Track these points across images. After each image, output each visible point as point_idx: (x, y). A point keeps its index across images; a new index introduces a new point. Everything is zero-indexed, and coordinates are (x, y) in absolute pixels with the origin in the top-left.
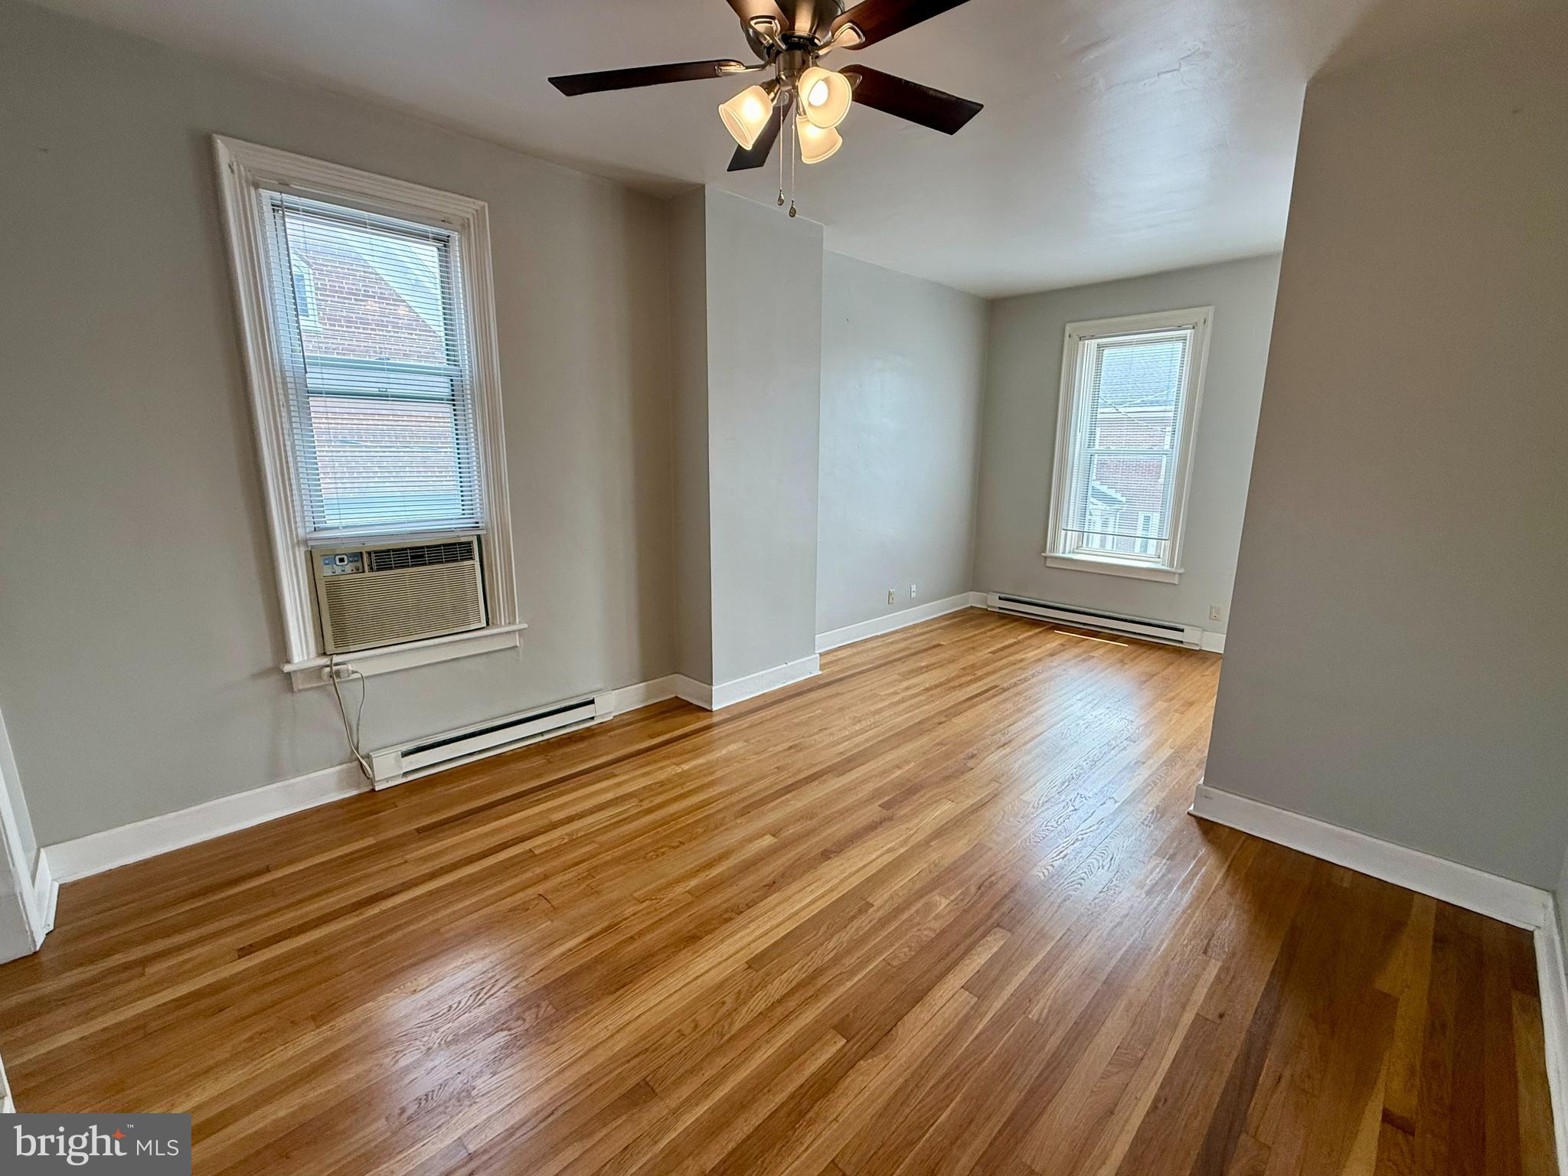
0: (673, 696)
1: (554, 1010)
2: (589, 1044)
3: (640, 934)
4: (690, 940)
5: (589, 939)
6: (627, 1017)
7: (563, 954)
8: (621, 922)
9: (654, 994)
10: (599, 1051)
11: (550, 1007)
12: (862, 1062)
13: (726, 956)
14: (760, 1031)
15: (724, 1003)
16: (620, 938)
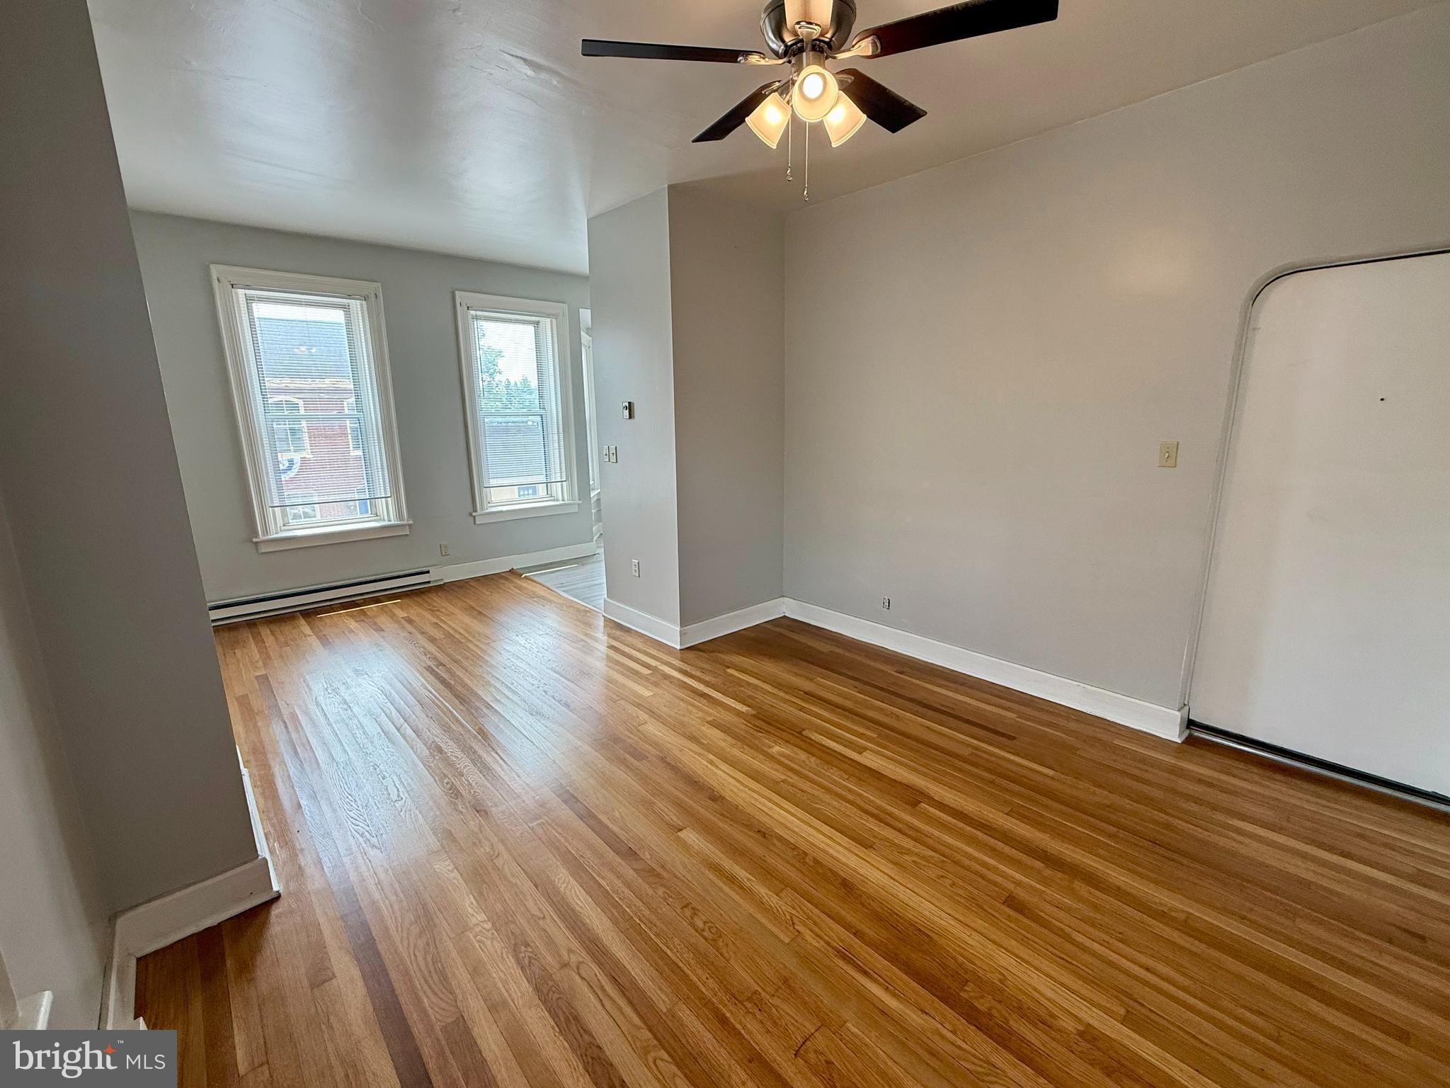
0: (133, 963)
1: (969, 983)
2: (990, 945)
3: (848, 927)
4: (847, 888)
5: (865, 973)
6: (953, 923)
7: (894, 995)
8: (834, 948)
9: (920, 906)
10: (993, 937)
11: (966, 988)
12: (936, 798)
13: (861, 860)
14: (930, 841)
15: (914, 861)
16: (856, 943)
